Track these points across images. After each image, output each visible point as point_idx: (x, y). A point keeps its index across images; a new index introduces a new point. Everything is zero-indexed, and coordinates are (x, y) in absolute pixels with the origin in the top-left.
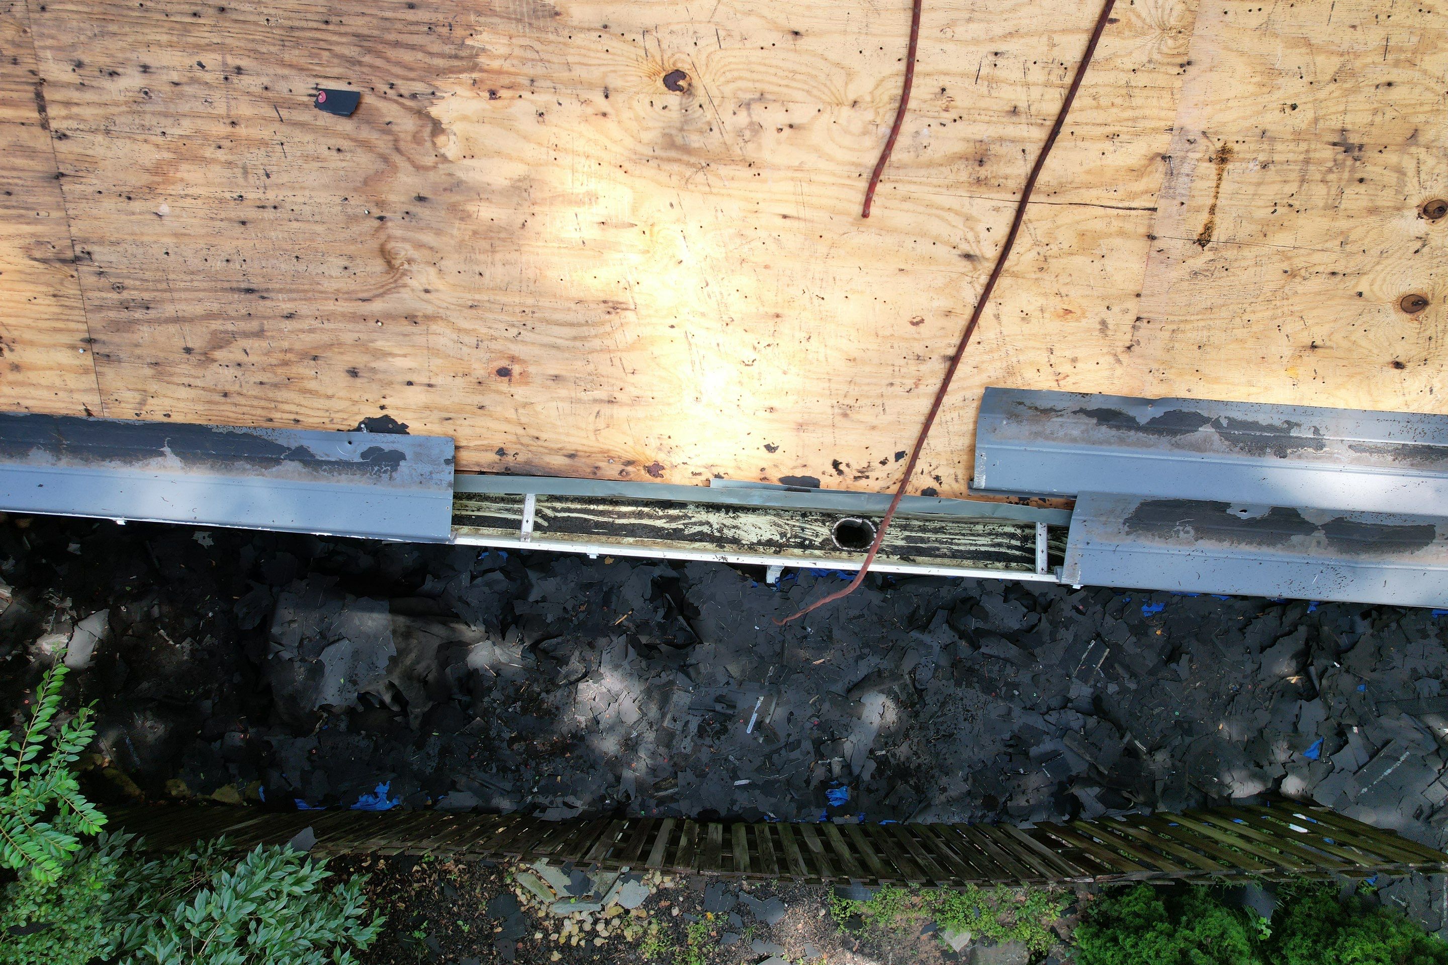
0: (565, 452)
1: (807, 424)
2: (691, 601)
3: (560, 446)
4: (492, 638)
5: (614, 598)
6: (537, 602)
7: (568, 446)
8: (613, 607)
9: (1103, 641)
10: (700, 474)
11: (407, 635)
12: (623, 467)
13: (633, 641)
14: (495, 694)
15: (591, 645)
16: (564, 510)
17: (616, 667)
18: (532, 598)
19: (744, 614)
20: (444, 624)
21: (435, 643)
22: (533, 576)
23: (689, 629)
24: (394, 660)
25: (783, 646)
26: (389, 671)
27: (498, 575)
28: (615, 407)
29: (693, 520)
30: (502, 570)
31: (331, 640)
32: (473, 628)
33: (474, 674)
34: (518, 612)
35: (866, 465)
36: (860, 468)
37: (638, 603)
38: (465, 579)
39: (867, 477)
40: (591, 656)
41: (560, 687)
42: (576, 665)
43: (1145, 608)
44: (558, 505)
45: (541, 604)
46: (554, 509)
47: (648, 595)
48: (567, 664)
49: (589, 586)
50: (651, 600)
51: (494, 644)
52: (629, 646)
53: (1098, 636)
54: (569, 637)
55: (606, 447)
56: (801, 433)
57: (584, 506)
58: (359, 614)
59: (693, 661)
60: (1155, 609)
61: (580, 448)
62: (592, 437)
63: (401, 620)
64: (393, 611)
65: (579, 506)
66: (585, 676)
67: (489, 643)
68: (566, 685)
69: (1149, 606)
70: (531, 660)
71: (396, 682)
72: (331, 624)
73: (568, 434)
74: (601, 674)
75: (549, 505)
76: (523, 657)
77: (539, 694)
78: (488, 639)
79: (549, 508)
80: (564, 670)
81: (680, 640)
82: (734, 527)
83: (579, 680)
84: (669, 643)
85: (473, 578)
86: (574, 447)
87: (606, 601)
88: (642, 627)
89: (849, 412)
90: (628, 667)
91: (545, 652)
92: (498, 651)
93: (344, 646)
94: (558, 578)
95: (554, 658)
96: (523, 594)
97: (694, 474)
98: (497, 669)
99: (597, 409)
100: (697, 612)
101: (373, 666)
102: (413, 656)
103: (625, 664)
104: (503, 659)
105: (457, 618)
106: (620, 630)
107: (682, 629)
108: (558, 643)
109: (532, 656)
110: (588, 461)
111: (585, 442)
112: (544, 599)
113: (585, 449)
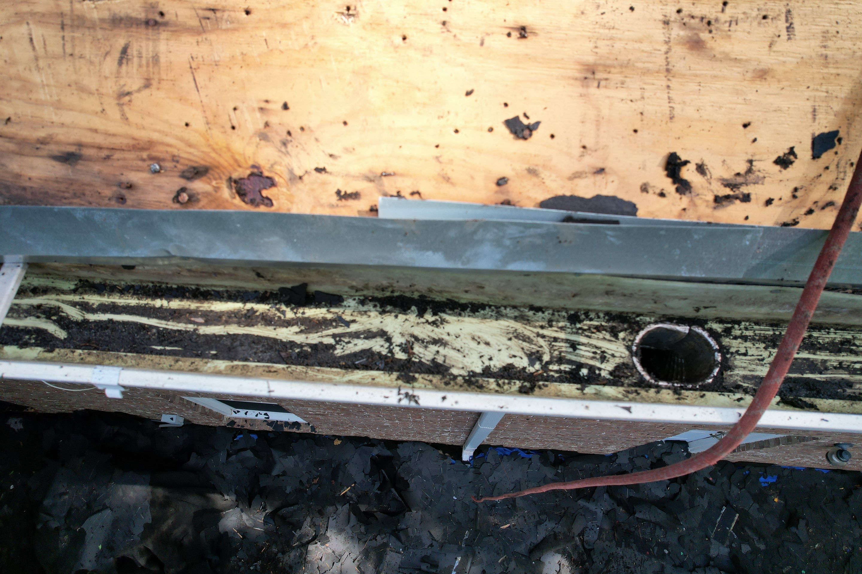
0: (54, 149)
1: (607, 68)
2: (402, 475)
3: (41, 134)
4: (241, 506)
5: (341, 473)
6: (278, 476)
7: (61, 134)
8: (340, 480)
9: (732, 506)
10: (355, 196)
11: (165, 504)
12: (182, 183)
13: (354, 509)
14: (241, 554)
15: (321, 513)
16: (104, 308)
17: (340, 531)
18: (275, 473)
19: (445, 486)
20: (202, 494)
21: (191, 511)
22: (276, 454)
23: (400, 499)
24: (149, 528)
25: (476, 513)
26: (144, 537)
27: (249, 454)
28: (164, 35)
29: (353, 328)
30: (253, 449)
31: (96, 509)
32: (226, 497)
33: (225, 536)
34: (262, 484)
35: (742, 168)
36: (728, 175)
37: (359, 477)
38: (222, 456)
39: (746, 198)
40: (320, 521)
41: (293, 548)
42: (307, 529)
43: (762, 479)
44: (94, 299)
45: (281, 478)
46: (86, 307)
47: (368, 469)
48: (300, 528)
49: (321, 463)
50: (370, 475)
51: (242, 511)
52: (352, 514)
53: (727, 503)
54: (303, 506)
55: (144, 135)
56: (593, 90)
57: (143, 302)
58: (123, 486)
59: (404, 526)
60: (771, 480)
61: (88, 138)
62: (114, 113)
63: (160, 492)
64: (154, 483)
65: (133, 301)
66: (314, 538)
67: (238, 510)
68: (298, 547)
69: (765, 478)
70: (271, 526)
71: (150, 547)
72: (98, 495)
73: (58, 106)
74: (327, 538)
75: (76, 298)
76: (265, 522)
77: (276, 554)
78: (237, 506)
79: (74, 304)
80: (297, 534)
81: (391, 509)
82: (435, 342)
83: (309, 542)
84: (385, 511)
85: (229, 455)
86: (75, 136)
87: (334, 474)
88: (363, 497)
89: (705, 36)
90: (350, 532)
91: (283, 518)
92: (245, 517)
93: (107, 515)
94: (297, 457)
95: (290, 523)
96: (268, 470)
97: (342, 196)
98: (244, 531)
99: (121, 42)
100: (407, 485)
101: (129, 534)
102: (170, 522)
103: (348, 528)
104: (248, 523)
105: (214, 489)
106: (345, 499)
107: (394, 499)
108: (295, 511)
109: (272, 521)
110: (106, 169)
111: (98, 123)
112: (284, 473)
113: (99, 140)
